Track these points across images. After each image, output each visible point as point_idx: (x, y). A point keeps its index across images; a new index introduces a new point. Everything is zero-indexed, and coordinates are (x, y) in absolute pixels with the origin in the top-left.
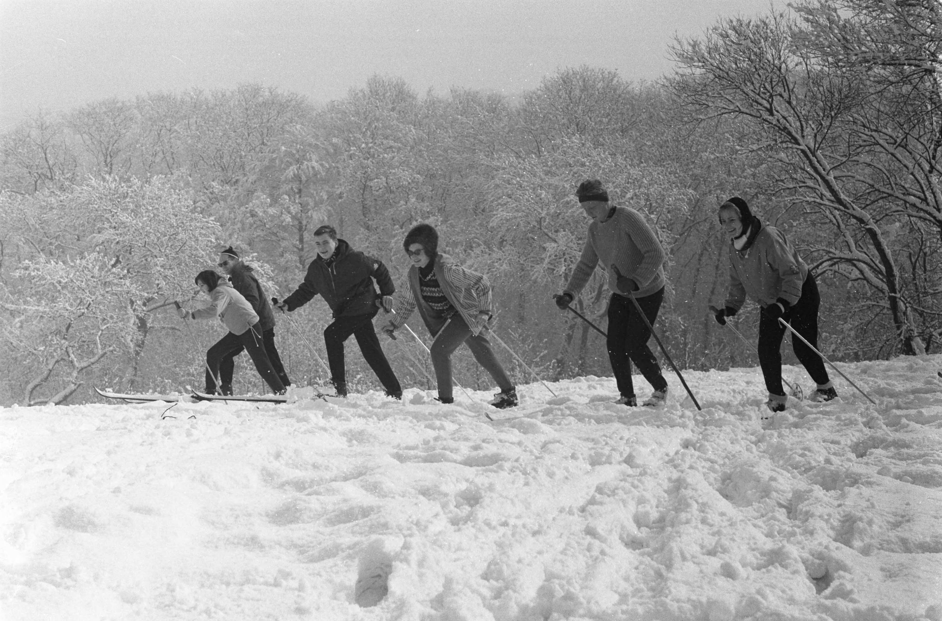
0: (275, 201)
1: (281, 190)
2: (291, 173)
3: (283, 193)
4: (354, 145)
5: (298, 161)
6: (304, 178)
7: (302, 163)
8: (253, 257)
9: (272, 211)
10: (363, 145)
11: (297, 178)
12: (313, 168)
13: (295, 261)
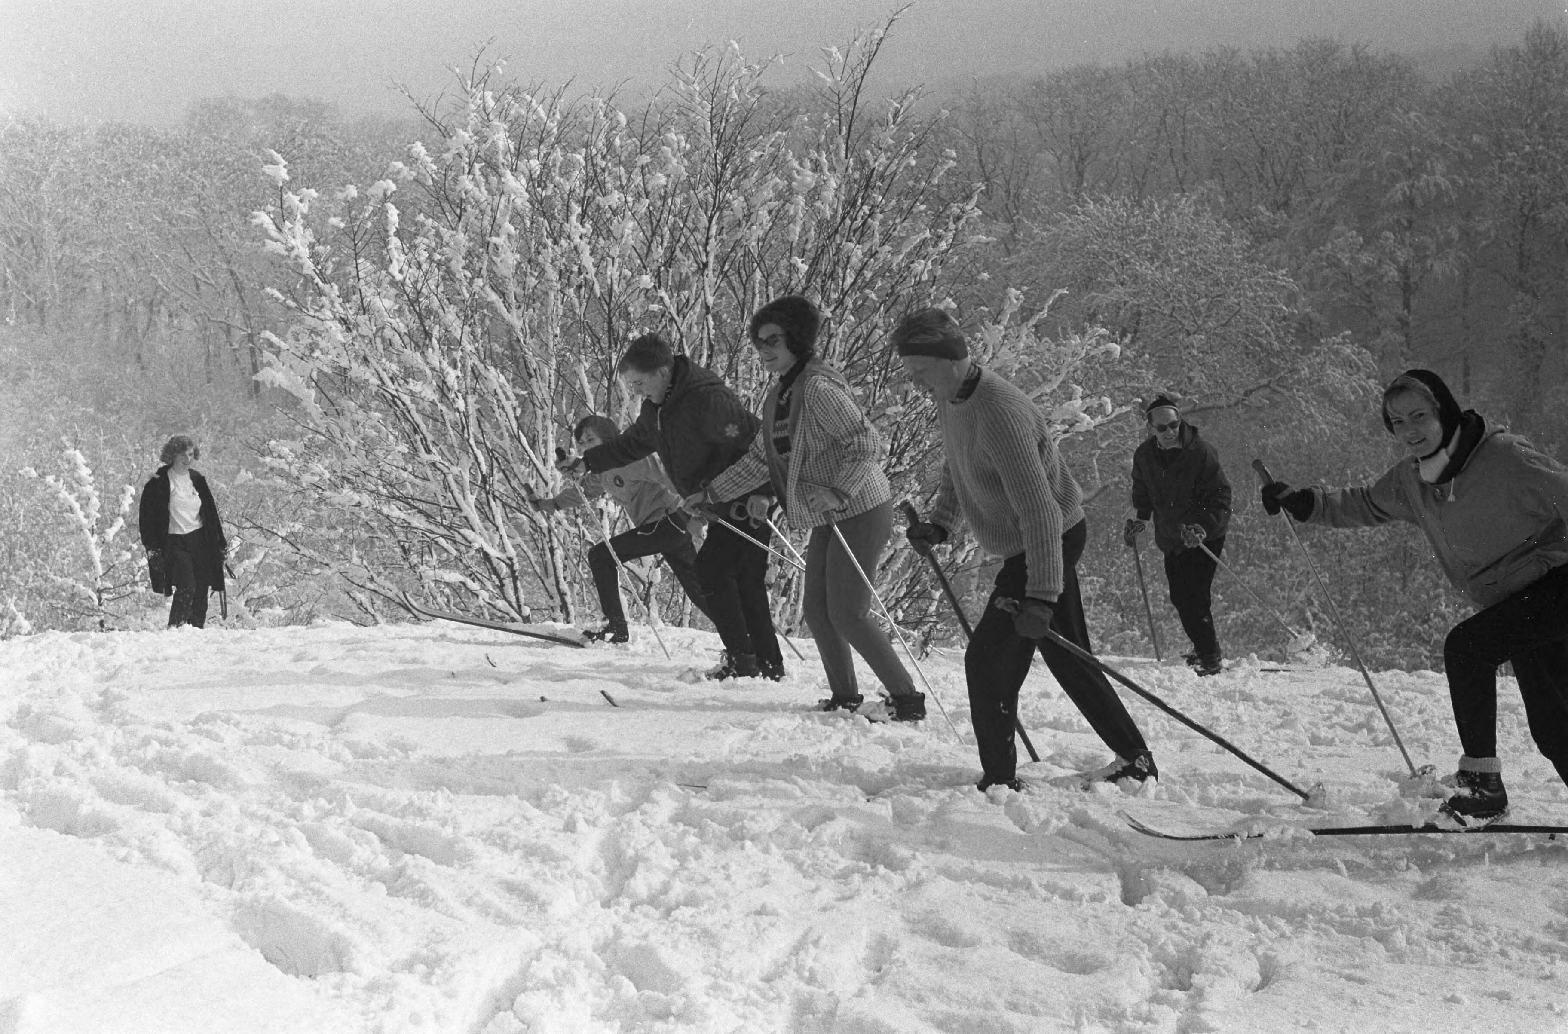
0: (1370, 239)
1: (1379, 223)
2: (1399, 195)
3: (1384, 228)
4: (1510, 147)
5: (1409, 173)
6: (1419, 202)
7: (1418, 178)
8: (1344, 337)
9: (1365, 258)
10: (1527, 148)
11: (1410, 202)
12: (1436, 185)
13: (1401, 344)
